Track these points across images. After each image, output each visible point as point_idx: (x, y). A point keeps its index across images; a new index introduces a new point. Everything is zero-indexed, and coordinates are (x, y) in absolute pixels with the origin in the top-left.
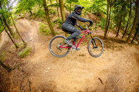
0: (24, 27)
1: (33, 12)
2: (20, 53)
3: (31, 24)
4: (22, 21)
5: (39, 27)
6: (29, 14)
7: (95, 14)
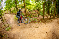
0: (8, 17)
1: (11, 11)
2: (7, 29)
3: (11, 16)
4: (7, 15)
5: (14, 17)
6: (10, 12)
7: (37, 10)
